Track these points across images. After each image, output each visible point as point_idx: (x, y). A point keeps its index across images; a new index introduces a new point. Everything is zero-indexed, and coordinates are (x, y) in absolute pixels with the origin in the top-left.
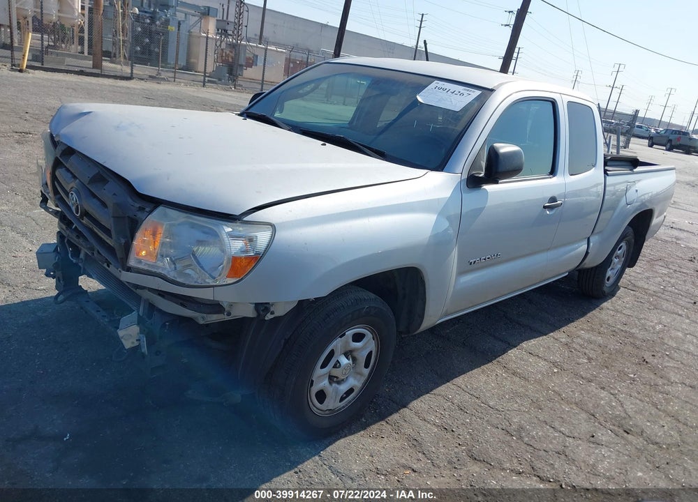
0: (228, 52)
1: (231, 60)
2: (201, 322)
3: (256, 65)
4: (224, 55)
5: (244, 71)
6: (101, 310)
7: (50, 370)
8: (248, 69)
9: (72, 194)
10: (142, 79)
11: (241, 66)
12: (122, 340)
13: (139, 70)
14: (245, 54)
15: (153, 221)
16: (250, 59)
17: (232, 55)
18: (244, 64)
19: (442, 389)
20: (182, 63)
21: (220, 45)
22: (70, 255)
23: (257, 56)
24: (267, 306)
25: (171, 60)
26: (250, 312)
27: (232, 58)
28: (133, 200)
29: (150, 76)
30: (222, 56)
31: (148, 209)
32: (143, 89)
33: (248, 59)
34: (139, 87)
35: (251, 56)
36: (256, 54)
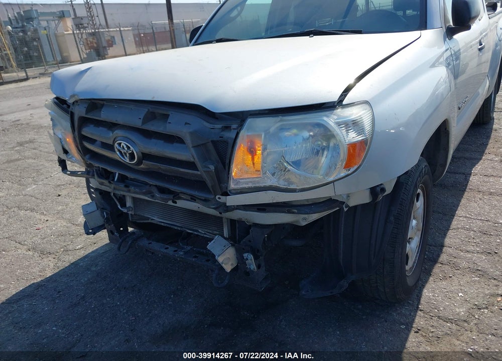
0: (91, 40)
1: (95, 45)
2: (304, 223)
3: (115, 44)
4: (89, 43)
5: (108, 51)
6: (168, 246)
7: (140, 314)
8: (110, 48)
9: (120, 144)
10: (36, 77)
11: (105, 47)
12: (223, 265)
13: (31, 72)
14: (105, 38)
15: (247, 135)
16: (109, 40)
17: (95, 41)
18: (106, 45)
19: (454, 223)
20: (59, 59)
21: (82, 37)
22: (119, 207)
23: (114, 37)
24: (382, 186)
25: (49, 58)
26: (366, 198)
27: (96, 43)
28: (211, 123)
29: (40, 74)
30: (88, 44)
31: (234, 126)
32: (41, 84)
33: (108, 41)
34: (37, 83)
35: (109, 38)
36: (112, 35)
